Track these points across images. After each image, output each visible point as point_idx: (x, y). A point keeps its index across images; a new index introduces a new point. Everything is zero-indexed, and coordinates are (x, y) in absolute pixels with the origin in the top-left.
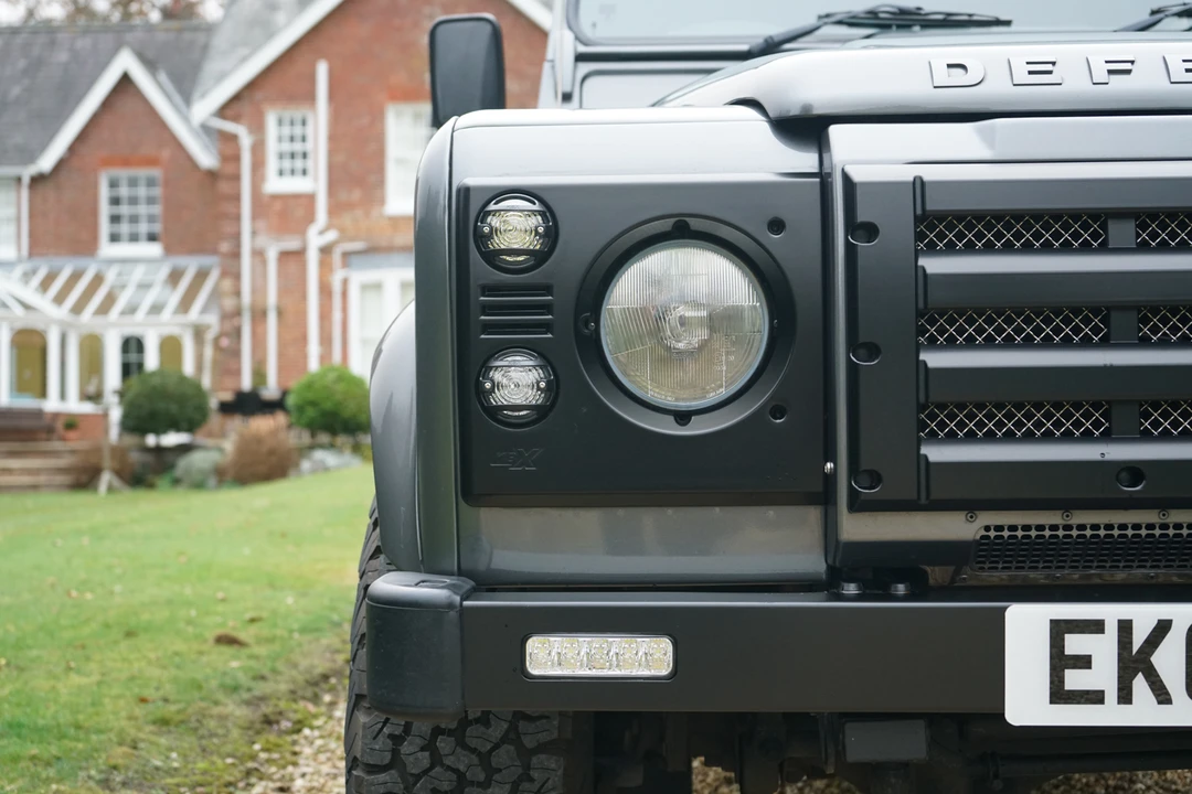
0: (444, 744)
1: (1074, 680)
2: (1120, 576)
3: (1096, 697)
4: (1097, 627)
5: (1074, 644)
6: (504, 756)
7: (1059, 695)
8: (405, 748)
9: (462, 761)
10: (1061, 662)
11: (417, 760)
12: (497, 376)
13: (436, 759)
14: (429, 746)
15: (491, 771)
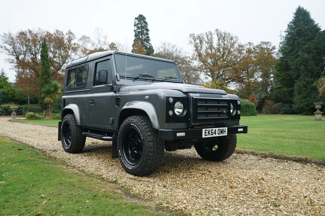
0: (157, 145)
1: (206, 134)
2: (207, 127)
3: (207, 135)
4: (207, 130)
5: (206, 132)
6: (161, 145)
7: (205, 135)
8: (155, 145)
9: (158, 146)
10: (205, 133)
11: (155, 146)
12: (169, 112)
13: (157, 146)
14: (156, 145)
15: (161, 146)
